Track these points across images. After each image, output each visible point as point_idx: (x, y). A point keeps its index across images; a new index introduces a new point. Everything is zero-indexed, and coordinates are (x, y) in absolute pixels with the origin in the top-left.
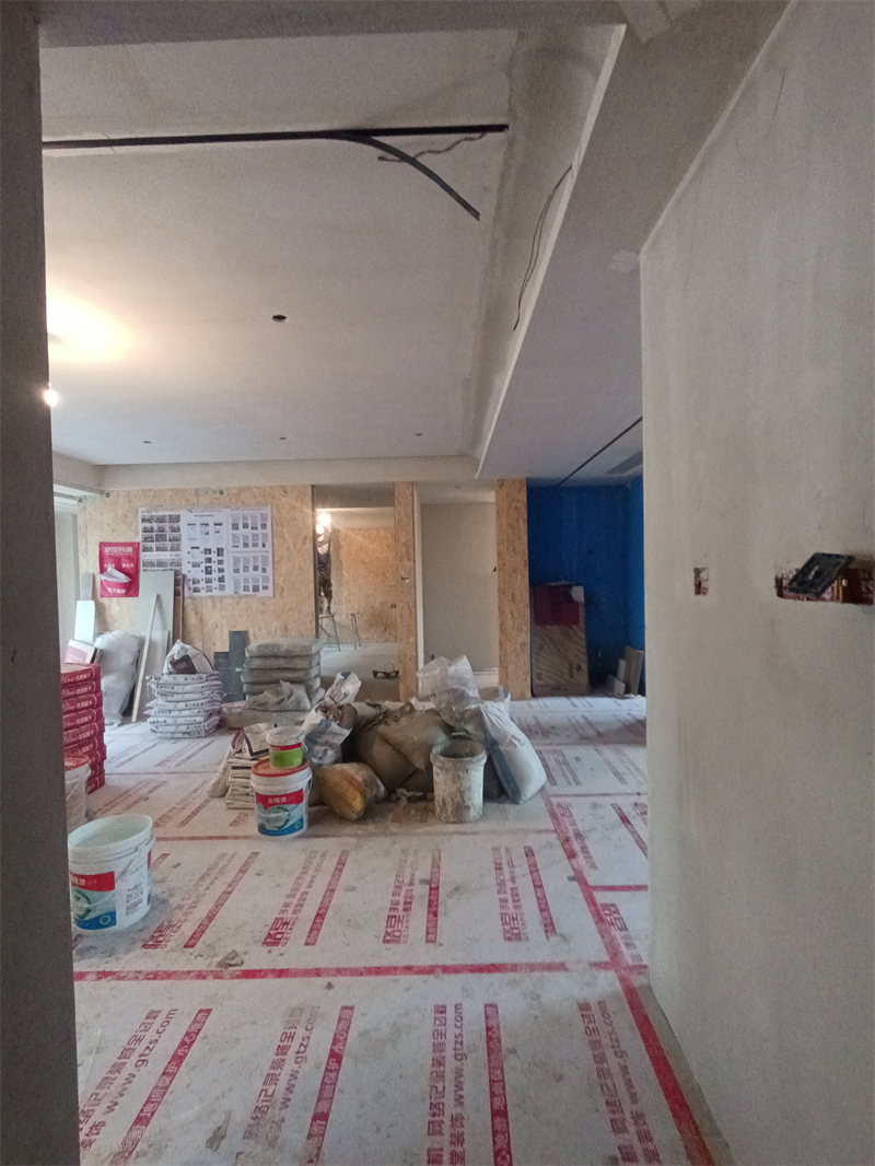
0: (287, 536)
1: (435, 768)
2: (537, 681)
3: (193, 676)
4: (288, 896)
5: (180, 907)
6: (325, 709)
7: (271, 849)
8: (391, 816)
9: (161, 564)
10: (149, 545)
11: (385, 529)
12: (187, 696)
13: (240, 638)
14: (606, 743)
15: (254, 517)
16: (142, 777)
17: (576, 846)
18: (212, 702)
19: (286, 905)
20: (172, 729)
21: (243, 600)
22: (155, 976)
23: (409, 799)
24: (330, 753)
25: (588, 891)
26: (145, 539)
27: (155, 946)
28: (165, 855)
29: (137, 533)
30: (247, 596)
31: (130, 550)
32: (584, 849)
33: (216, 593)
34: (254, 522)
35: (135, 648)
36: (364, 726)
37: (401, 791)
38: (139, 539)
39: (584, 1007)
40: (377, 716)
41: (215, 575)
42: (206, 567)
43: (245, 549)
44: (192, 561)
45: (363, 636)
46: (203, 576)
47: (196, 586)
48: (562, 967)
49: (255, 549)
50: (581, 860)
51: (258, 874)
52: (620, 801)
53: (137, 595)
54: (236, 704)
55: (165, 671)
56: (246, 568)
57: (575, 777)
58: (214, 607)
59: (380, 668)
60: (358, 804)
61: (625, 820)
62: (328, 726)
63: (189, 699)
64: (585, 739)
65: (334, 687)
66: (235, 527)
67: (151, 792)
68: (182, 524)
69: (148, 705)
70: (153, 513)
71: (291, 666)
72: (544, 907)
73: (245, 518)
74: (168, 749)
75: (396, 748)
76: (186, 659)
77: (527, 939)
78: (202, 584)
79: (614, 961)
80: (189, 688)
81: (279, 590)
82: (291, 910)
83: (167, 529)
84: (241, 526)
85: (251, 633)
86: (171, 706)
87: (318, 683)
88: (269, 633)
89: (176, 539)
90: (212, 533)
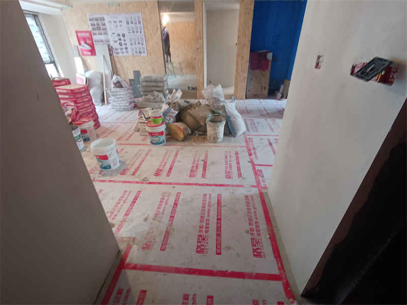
0: (149, 28)
1: (207, 126)
2: (248, 93)
3: (122, 89)
4: (161, 163)
5: (129, 164)
6: (169, 104)
7: (155, 148)
8: (193, 140)
9: (102, 41)
11: (192, 23)
12: (122, 96)
13: (137, 74)
14: (270, 117)
15: (135, 18)
16: (112, 124)
17: (252, 152)
18: (131, 98)
19: (160, 165)
20: (119, 107)
21: (136, 58)
22: (125, 182)
23: (199, 135)
24: (172, 119)
25: (254, 165)
26: (93, 29)
27: (124, 174)
28: (123, 149)
29: (89, 27)
30: (137, 56)
31: (88, 34)
32: (255, 153)
33: (125, 54)
34: (135, 20)
35: (100, 77)
36: (183, 110)
37: (196, 132)
38: (90, 29)
39: (247, 197)
40: (188, 106)
41: (124, 46)
42: (120, 43)
43: (134, 34)
44: (113, 39)
45: (184, 72)
46: (119, 47)
47: (117, 51)
48: (242, 186)
49: (137, 34)
50: (253, 156)
51: (151, 156)
52: (270, 138)
53: (96, 55)
54: (140, 99)
55: (112, 87)
56: (135, 44)
57: (256, 129)
58: (126, 60)
59: (190, 85)
60: (182, 136)
61: (270, 144)
62: (170, 110)
63: (121, 98)
64: (262, 116)
65: (172, 94)
66: (128, 23)
67: (116, 129)
68: (106, 22)
69: (109, 99)
70: (93, 16)
71: (157, 85)
72: (239, 169)
73: (131, 19)
74: (118, 114)
75: (194, 118)
76: (118, 82)
77: (232, 178)
78: (119, 51)
79: (258, 185)
80: (121, 93)
81: (149, 54)
82: (162, 166)
83: (100, 24)
84: (130, 22)
85: (141, 71)
86: (117, 99)
87: (167, 92)
88: (148, 71)
89: (105, 29)
90: (119, 26)
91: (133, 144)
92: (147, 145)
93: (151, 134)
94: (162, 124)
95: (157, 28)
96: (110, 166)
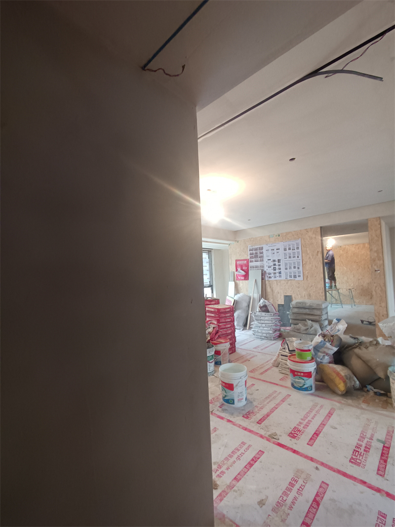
0: (308, 252)
1: (390, 379)
3: (268, 313)
4: (302, 420)
6: (324, 336)
7: (296, 395)
8: (362, 399)
9: (256, 267)
10: (252, 259)
12: (266, 322)
13: (288, 299)
15: (293, 245)
16: (248, 352)
18: (276, 325)
19: (301, 423)
20: (260, 334)
21: (290, 282)
22: (246, 429)
23: (375, 393)
26: (251, 258)
27: (247, 418)
28: (253, 385)
29: (248, 256)
30: (291, 280)
31: (245, 262)
34: (293, 247)
35: (248, 301)
37: (369, 387)
38: (249, 258)
41: (277, 271)
42: (274, 268)
43: (290, 259)
44: (268, 265)
45: (357, 301)
46: (273, 271)
47: (270, 275)
49: (294, 259)
51: (289, 405)
53: (248, 279)
54: (288, 328)
55: (258, 310)
56: (290, 268)
58: (277, 284)
59: (365, 318)
60: (342, 387)
62: (325, 344)
63: (264, 324)
65: (332, 326)
66: (285, 250)
67: (251, 358)
68: (264, 251)
69: (252, 323)
70: (253, 247)
71: (312, 313)
73: (289, 245)
74: (258, 342)
76: (265, 306)
78: (272, 275)
80: (266, 318)
81: (306, 277)
82: (303, 426)
83: (258, 253)
84: (287, 249)
85: (293, 296)
86: (260, 325)
88: (301, 297)
89: (262, 257)
90: (275, 253)
91: (267, 382)
92: (286, 387)
93: (293, 372)
94: (310, 361)
95: (318, 252)
96: (233, 400)
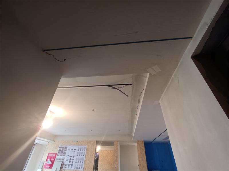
0: (89, 153)
9: (60, 159)
10: (59, 154)
11: (112, 151)
15: (83, 148)
29: (57, 151)
30: (77, 170)
31: (54, 155)
33: (70, 169)
41: (71, 163)
44: (67, 159)
46: (68, 163)
47: (66, 166)
49: (82, 156)
53: (52, 168)
56: (78, 162)
66: (78, 150)
68: (67, 149)
70: (62, 146)
81: (85, 169)
83: (64, 150)
89: (65, 153)
90: (73, 152)
